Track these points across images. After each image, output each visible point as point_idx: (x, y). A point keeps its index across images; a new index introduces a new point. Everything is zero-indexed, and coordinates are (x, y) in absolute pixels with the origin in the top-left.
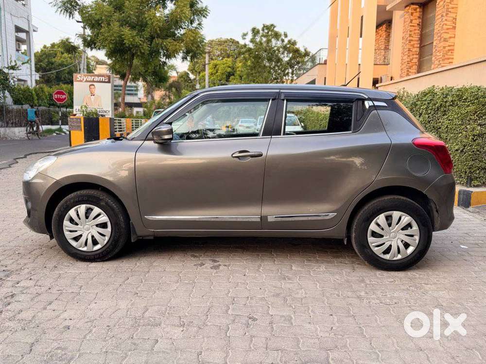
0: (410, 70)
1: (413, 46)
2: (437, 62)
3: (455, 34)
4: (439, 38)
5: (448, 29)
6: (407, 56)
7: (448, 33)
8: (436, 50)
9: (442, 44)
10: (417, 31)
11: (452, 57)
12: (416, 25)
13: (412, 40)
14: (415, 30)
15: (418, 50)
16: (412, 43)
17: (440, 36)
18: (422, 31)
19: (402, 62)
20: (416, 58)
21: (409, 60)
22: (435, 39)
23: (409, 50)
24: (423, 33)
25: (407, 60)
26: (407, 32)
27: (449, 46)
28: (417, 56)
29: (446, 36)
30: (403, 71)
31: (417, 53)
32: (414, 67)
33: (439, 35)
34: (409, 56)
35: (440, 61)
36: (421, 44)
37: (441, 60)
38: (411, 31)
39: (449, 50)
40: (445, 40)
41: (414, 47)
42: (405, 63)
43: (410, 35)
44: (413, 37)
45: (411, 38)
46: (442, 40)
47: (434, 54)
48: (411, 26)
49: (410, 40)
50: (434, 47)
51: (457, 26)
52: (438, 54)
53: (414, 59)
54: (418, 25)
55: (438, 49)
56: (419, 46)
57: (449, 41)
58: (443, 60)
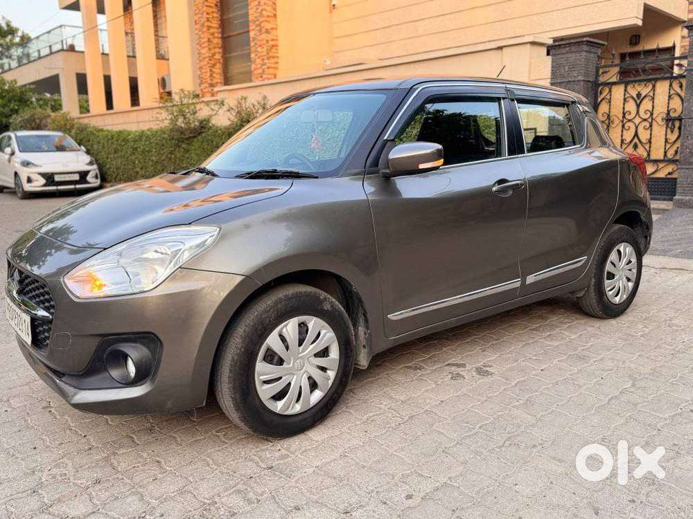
0: (214, 70)
1: (213, 34)
2: (258, 61)
3: (277, 25)
4: (258, 28)
5: (268, 16)
6: (207, 49)
7: (269, 22)
8: (256, 44)
9: (264, 36)
10: (215, 15)
11: (276, 55)
12: (213, 5)
13: (211, 27)
14: (213, 12)
15: (220, 41)
16: (212, 30)
17: (259, 25)
18: (222, 15)
19: (200, 57)
20: (219, 53)
21: (210, 55)
22: (251, 28)
23: (209, 40)
24: (224, 18)
25: (207, 55)
26: (202, 14)
27: (272, 40)
28: (221, 50)
29: (268, 26)
30: (203, 71)
31: (220, 46)
32: (218, 64)
33: (257, 23)
34: (210, 49)
35: (263, 60)
36: (223, 33)
37: (265, 57)
38: (208, 13)
39: (273, 46)
40: (267, 32)
41: (214, 37)
42: (205, 58)
43: (208, 20)
44: (211, 22)
45: (209, 24)
46: (264, 30)
47: (253, 49)
48: (207, 6)
49: (208, 26)
50: (251, 39)
51: (278, 13)
52: (259, 49)
53: (217, 55)
54: (216, 5)
55: (258, 43)
56: (220, 36)
57: (272, 34)
58: (268, 58)
